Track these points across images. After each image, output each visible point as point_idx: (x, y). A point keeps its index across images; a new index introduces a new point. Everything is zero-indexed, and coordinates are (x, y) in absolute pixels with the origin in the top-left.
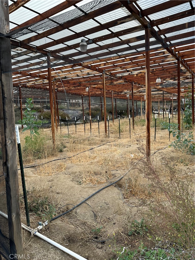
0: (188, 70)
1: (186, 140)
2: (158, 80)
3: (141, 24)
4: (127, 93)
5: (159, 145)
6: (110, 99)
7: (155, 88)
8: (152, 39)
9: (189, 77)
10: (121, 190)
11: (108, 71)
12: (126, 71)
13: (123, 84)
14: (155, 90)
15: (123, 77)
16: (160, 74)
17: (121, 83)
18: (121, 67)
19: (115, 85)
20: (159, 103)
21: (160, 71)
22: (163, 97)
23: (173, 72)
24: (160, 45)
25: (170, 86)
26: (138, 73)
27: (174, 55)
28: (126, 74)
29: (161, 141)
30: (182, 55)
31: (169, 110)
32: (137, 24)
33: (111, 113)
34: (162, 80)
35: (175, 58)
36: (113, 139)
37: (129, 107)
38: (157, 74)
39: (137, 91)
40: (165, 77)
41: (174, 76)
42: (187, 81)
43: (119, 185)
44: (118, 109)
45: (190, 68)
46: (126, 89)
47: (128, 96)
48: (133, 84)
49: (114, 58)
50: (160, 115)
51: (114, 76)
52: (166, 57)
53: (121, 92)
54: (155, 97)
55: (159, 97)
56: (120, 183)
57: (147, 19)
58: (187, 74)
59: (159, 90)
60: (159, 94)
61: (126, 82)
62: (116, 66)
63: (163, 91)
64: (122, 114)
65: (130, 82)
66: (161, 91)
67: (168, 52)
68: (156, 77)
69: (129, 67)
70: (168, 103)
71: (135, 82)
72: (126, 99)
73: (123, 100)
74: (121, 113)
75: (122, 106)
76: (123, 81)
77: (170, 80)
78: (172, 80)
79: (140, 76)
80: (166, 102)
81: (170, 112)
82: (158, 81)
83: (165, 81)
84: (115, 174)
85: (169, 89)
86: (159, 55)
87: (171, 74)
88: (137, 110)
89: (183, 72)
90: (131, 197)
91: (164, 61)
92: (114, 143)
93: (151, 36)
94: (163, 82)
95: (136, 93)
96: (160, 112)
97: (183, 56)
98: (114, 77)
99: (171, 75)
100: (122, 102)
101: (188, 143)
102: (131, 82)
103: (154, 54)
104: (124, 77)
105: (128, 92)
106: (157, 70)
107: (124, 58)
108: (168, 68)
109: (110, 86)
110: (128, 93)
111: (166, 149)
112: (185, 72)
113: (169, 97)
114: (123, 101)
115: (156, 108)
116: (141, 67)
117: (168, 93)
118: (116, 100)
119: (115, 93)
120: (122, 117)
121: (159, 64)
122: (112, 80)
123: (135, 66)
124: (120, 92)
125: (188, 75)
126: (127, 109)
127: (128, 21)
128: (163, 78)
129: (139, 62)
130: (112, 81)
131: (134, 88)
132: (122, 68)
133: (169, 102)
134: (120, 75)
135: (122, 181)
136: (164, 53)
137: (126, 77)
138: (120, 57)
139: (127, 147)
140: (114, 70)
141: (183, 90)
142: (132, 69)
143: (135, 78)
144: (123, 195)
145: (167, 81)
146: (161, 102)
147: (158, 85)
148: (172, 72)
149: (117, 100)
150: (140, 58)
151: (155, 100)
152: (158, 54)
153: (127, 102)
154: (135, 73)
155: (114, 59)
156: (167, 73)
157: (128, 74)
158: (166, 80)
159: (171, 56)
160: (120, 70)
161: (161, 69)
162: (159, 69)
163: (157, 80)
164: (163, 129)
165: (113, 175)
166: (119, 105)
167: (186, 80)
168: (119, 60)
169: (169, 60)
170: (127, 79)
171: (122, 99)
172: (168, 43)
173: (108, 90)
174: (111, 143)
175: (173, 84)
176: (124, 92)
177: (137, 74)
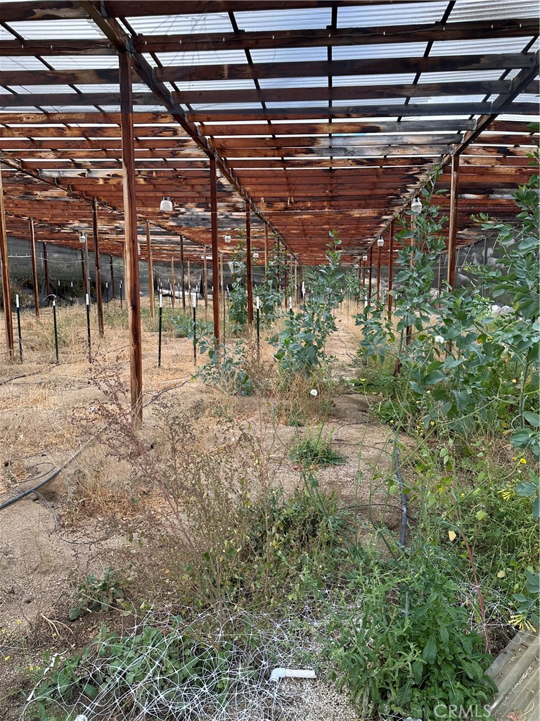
0: (236, 189)
1: (230, 361)
2: (165, 203)
3: (106, 37)
4: (81, 229)
5: (170, 377)
6: (27, 242)
7: (160, 226)
8: (140, 88)
9: (240, 206)
10: (53, 507)
11: (12, 156)
12: (73, 165)
13: (67, 202)
14: (158, 229)
15: (63, 182)
16: (168, 188)
17: (59, 199)
18: (54, 150)
19: (38, 201)
20: (173, 269)
21: (169, 179)
22: (182, 253)
23: (201, 187)
24: (162, 108)
25: (198, 225)
26: (108, 175)
27: (200, 142)
28: (73, 173)
29: (175, 367)
30: (220, 147)
31: (197, 289)
32: (96, 34)
33: (29, 286)
34: (176, 205)
35: (204, 151)
36: (34, 365)
37: (88, 273)
38: (162, 188)
39: (111, 227)
40: (184, 199)
41: (206, 198)
42: (236, 215)
43: (46, 494)
44: (53, 276)
45: (240, 184)
46: (75, 217)
47: (83, 239)
48: (97, 205)
49: (28, 118)
50: (176, 300)
51: (34, 174)
52: (182, 143)
53: (62, 225)
54: (161, 249)
55: (173, 251)
56: (52, 488)
57: (124, 27)
58: (235, 199)
59: (169, 231)
60: (172, 243)
61: (75, 196)
62: (38, 143)
63: (181, 236)
64: (67, 291)
65: (86, 199)
66: (176, 234)
67: (185, 133)
68: (159, 194)
69: (81, 154)
70: (196, 270)
71: (101, 200)
72: (79, 248)
73: (70, 251)
74: (63, 290)
75: (65, 269)
76: (66, 193)
77: (196, 207)
78: (202, 210)
79: (114, 185)
80: (192, 266)
81: (202, 292)
82: (166, 205)
83: (183, 210)
84: (37, 466)
85: (196, 232)
86: (161, 134)
87: (199, 193)
88: (113, 282)
89: (225, 191)
90: (83, 521)
91: (176, 155)
92: (38, 378)
93: (136, 76)
94: (179, 211)
95: (108, 233)
96: (177, 293)
97: (223, 150)
98: (34, 177)
99: (197, 195)
100: (67, 256)
101: (233, 368)
102: (89, 200)
103: (150, 130)
104: (68, 182)
105: (83, 229)
106: (162, 177)
107: (62, 125)
108: (188, 174)
109: (23, 202)
110: (83, 232)
111: (185, 385)
112: (230, 192)
113: (198, 253)
114: (71, 254)
115: (165, 280)
116: (115, 160)
117: (194, 243)
118: (47, 247)
119: (41, 227)
120: (68, 300)
121: (165, 160)
122: (29, 186)
123: (97, 154)
124: (57, 224)
125: (238, 202)
126: (82, 280)
127: (67, 15)
128: (179, 201)
129: (108, 144)
130: (29, 188)
131: (101, 217)
132: (59, 154)
133: (198, 268)
134: (55, 175)
135: (56, 482)
136: (175, 132)
137: (73, 183)
138: (49, 117)
139: (80, 388)
140: (32, 155)
141: (228, 239)
142: (90, 162)
143: (101, 189)
144: (58, 520)
145: (188, 210)
146: (177, 265)
147: (167, 219)
148: (199, 188)
149: (49, 248)
150: (111, 132)
151: (164, 258)
152: (161, 132)
153: (82, 257)
154: (101, 173)
155: (30, 120)
156: (185, 187)
157: (80, 173)
158: (187, 206)
159: (193, 143)
160: (51, 158)
161: (171, 175)
162: (166, 175)
163: (162, 202)
164: (180, 336)
165: (29, 469)
166: (58, 264)
167: (234, 213)
168: (47, 128)
169: (190, 154)
170: (77, 187)
171: (65, 246)
172: (184, 107)
173: (17, 216)
174: (28, 377)
175: (203, 219)
176: (72, 226)
177: (105, 179)
